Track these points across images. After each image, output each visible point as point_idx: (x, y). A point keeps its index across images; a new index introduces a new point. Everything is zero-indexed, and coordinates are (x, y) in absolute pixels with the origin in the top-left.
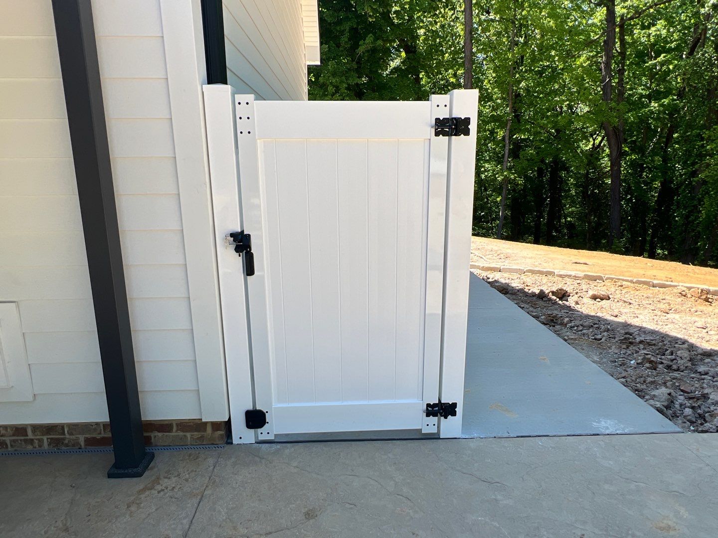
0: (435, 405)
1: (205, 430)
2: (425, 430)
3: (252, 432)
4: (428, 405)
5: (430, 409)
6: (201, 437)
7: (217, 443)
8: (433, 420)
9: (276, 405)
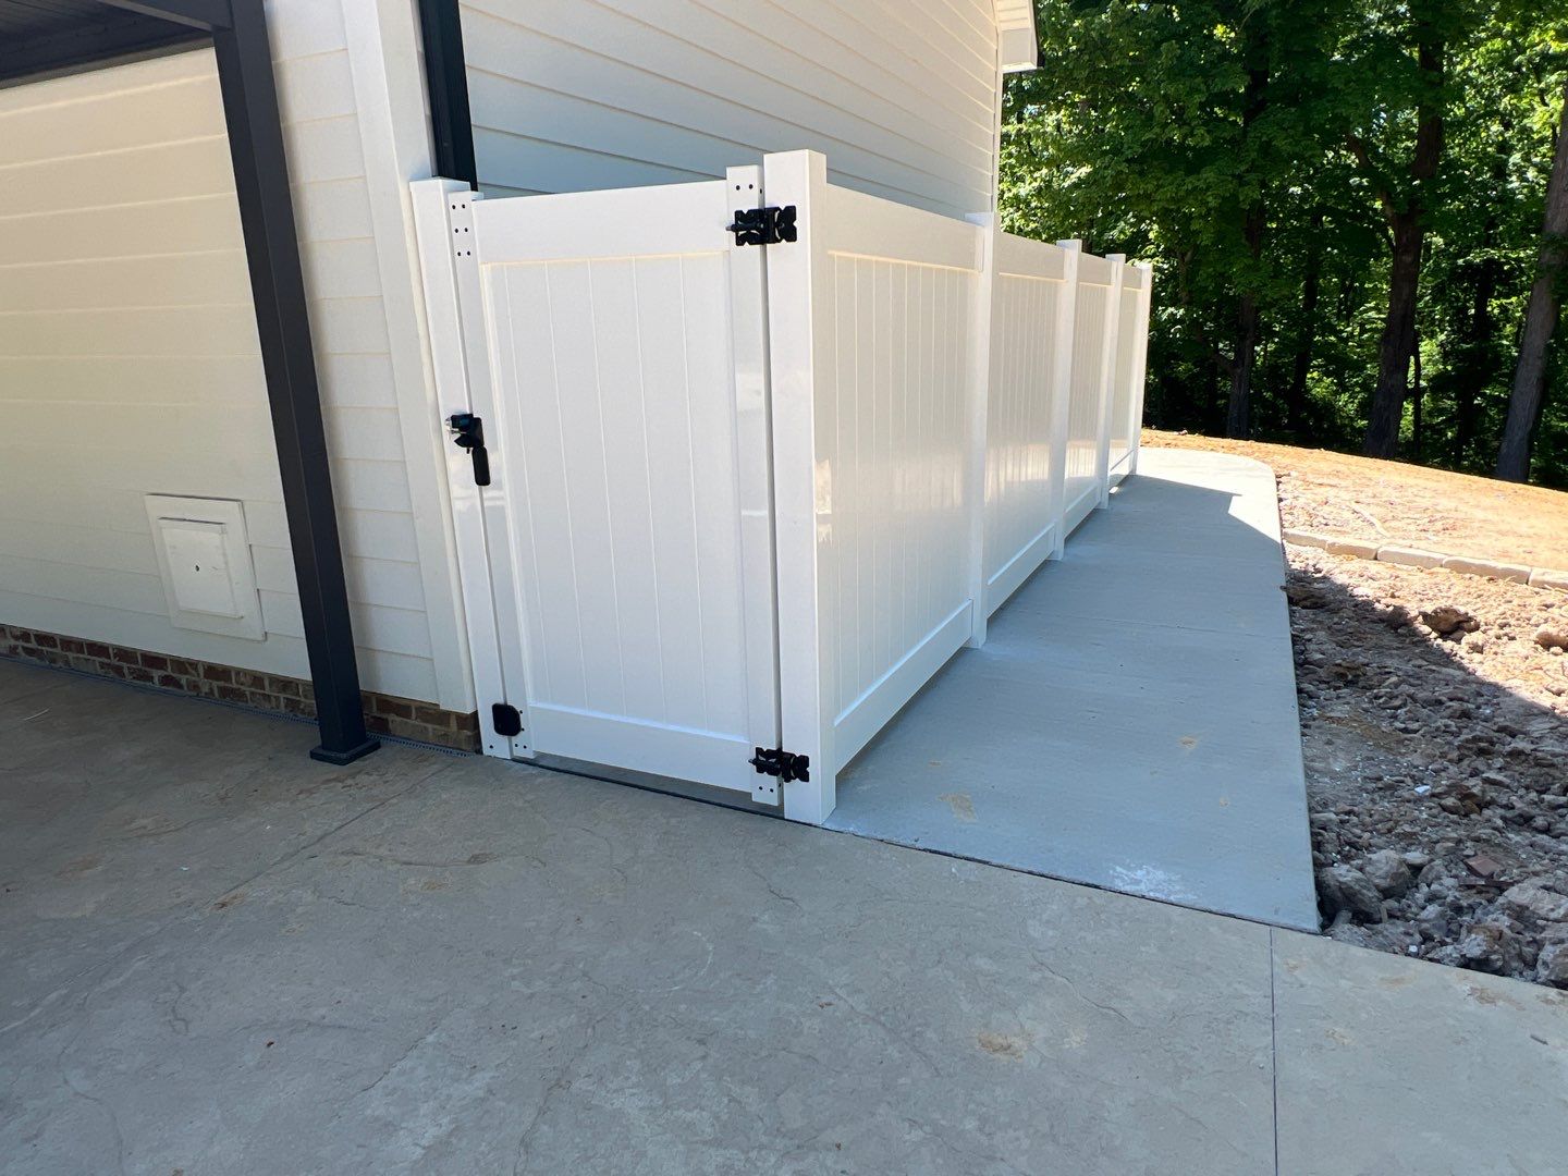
0: (769, 754)
1: (448, 725)
2: (758, 798)
3: (504, 739)
4: (759, 751)
5: (762, 758)
6: (445, 735)
7: (464, 748)
8: (771, 781)
9: (531, 702)
